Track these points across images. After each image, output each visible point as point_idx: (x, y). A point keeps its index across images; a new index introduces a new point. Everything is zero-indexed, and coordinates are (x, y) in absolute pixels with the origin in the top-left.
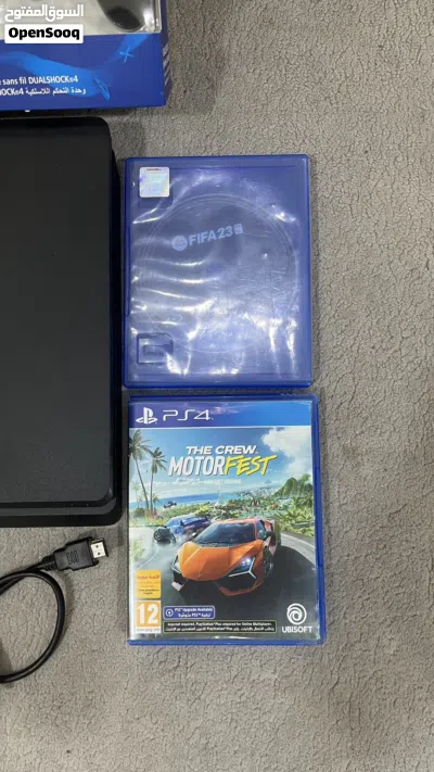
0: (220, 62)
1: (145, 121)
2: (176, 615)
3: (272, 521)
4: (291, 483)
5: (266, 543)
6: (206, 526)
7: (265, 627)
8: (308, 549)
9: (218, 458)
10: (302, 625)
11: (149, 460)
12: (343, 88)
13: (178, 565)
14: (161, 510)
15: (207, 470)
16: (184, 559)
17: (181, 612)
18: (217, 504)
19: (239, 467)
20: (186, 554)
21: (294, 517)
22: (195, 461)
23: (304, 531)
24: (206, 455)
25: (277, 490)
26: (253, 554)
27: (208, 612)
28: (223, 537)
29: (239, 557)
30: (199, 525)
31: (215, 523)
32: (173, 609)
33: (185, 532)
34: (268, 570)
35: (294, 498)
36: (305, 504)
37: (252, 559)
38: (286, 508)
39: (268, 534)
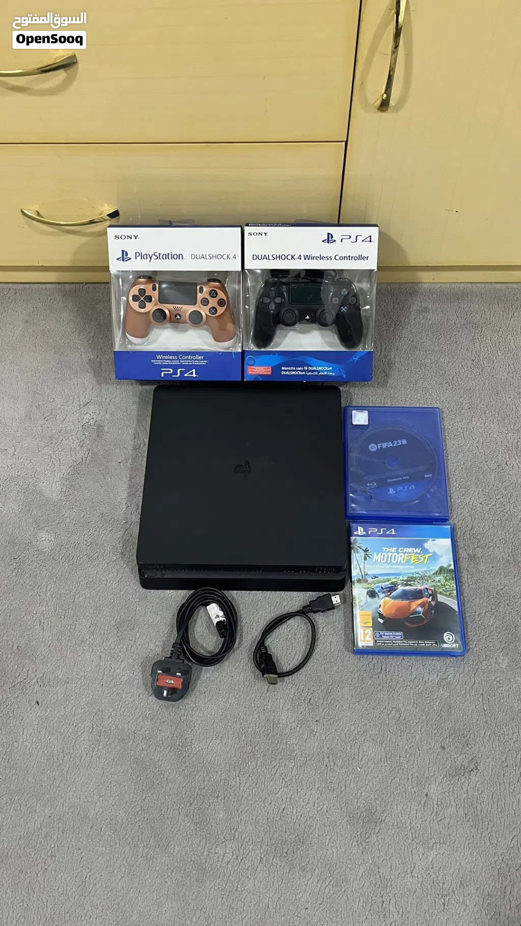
0: (390, 364)
1: (352, 390)
2: (381, 636)
3: (432, 588)
4: (442, 570)
5: (430, 600)
6: (395, 590)
7: (432, 644)
8: (453, 602)
9: (400, 554)
10: (453, 643)
11: (363, 553)
12: (455, 379)
13: (381, 609)
14: (370, 580)
15: (394, 560)
16: (384, 607)
17: (384, 635)
18: (401, 578)
19: (412, 559)
20: (385, 604)
21: (444, 586)
22: (388, 556)
23: (450, 593)
24: (393, 553)
25: (434, 572)
26: (422, 605)
27: (399, 636)
28: (405, 595)
29: (415, 607)
30: (392, 588)
31: (400, 588)
32: (379, 633)
33: (384, 592)
34: (431, 613)
35: (444, 576)
36: (450, 579)
37: (422, 608)
38: (439, 581)
39: (430, 595)
